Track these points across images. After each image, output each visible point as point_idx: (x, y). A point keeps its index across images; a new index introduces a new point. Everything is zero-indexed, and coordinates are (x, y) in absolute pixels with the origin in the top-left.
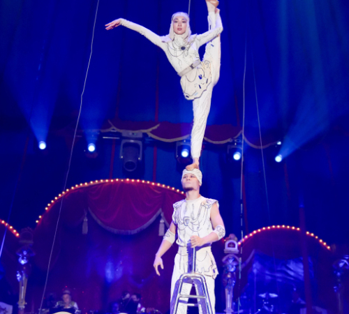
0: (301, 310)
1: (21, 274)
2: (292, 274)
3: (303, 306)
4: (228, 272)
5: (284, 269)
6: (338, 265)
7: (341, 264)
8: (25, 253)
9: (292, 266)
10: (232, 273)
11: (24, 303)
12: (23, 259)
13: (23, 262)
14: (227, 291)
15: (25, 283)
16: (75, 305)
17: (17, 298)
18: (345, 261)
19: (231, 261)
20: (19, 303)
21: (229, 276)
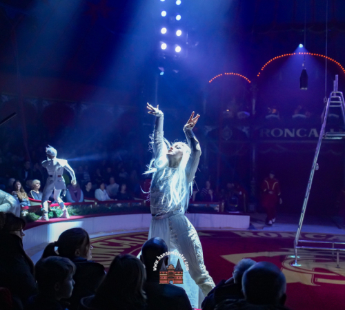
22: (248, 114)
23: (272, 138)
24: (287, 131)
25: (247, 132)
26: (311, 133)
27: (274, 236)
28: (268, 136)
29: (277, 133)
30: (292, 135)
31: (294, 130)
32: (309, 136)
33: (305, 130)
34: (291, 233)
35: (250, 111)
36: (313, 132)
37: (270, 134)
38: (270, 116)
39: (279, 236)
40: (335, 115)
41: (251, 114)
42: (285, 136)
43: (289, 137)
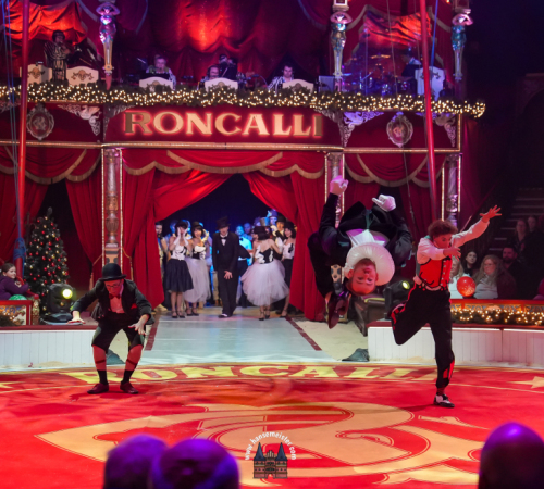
0: (416, 71)
1: (105, 36)
2: (407, 32)
3: (417, 67)
4: (336, 31)
5: (398, 27)
6: (458, 21)
7: (461, 20)
8: (107, 11)
9: (407, 23)
10: (341, 32)
11: (111, 67)
12: (105, 18)
13: (106, 22)
14: (335, 53)
15: (110, 46)
16: (170, 72)
17: (102, 63)
18: (466, 16)
19: (340, 19)
20: (105, 68)
21: (339, 35)
22: (95, 74)
23: (157, 137)
24: (192, 117)
25: (92, 121)
26: (249, 126)
27: (168, 376)
28: (147, 131)
29: (169, 123)
30: (206, 130)
31: (209, 116)
32: (246, 132)
33: (237, 117)
34: (207, 367)
35: (99, 65)
36: (254, 123)
37: (151, 126)
38: (151, 80)
39: (181, 374)
40: (304, 83)
41: (102, 74)
42: (189, 131)
43: (197, 136)
